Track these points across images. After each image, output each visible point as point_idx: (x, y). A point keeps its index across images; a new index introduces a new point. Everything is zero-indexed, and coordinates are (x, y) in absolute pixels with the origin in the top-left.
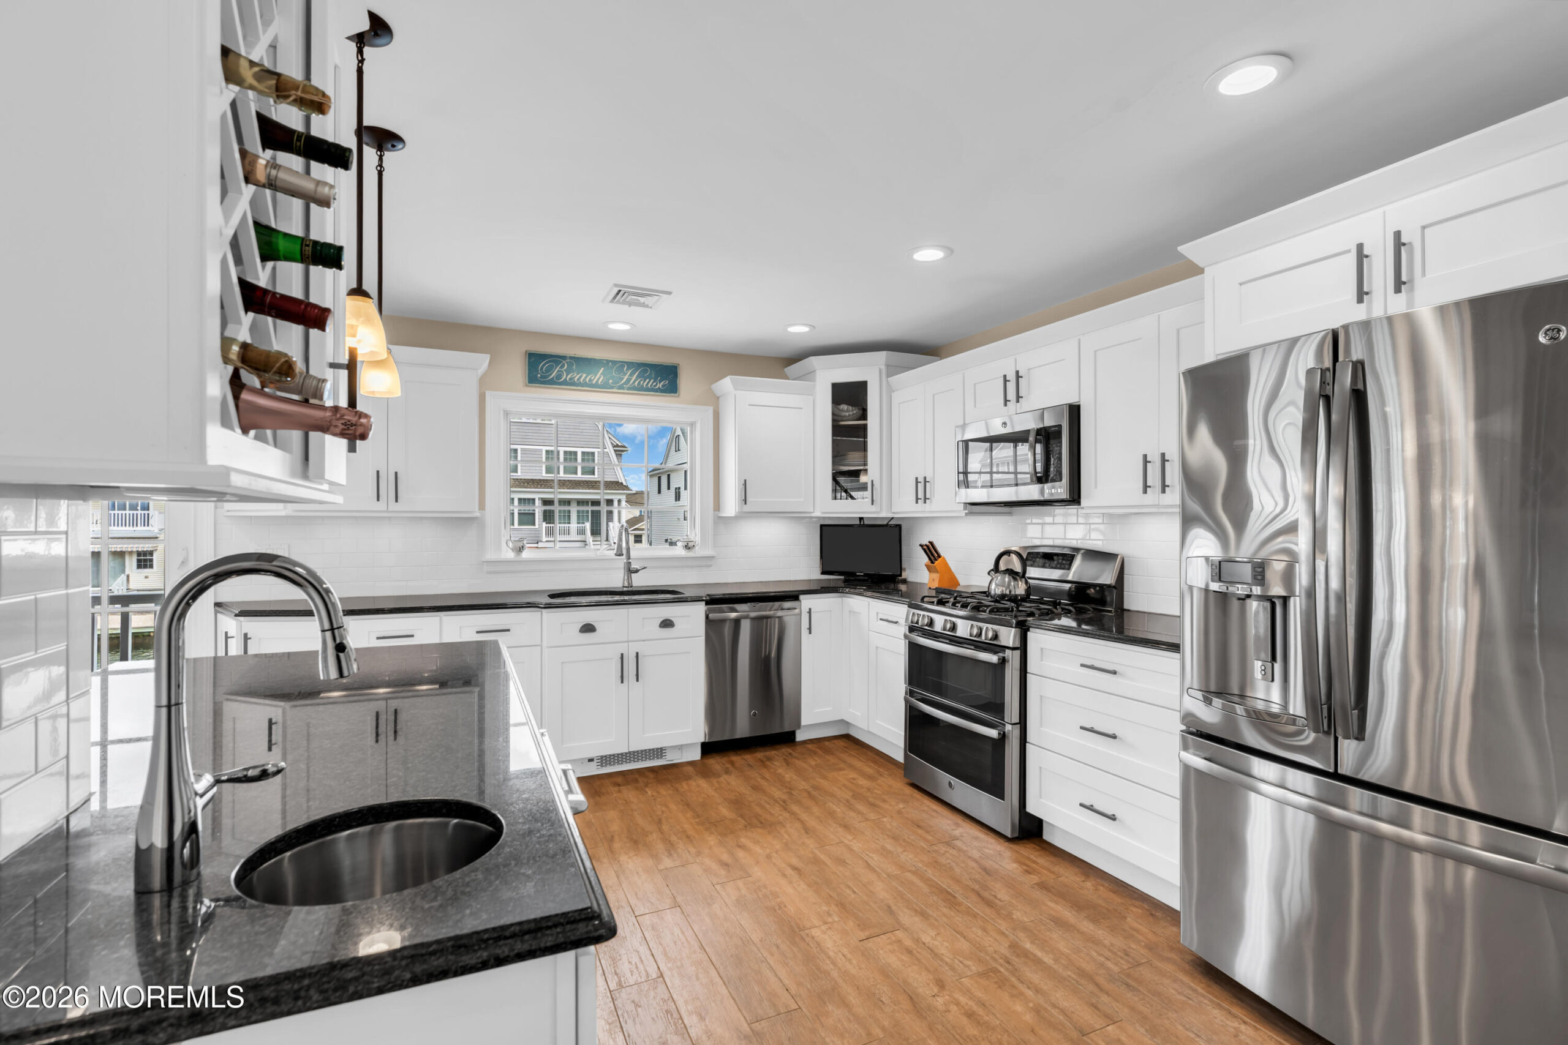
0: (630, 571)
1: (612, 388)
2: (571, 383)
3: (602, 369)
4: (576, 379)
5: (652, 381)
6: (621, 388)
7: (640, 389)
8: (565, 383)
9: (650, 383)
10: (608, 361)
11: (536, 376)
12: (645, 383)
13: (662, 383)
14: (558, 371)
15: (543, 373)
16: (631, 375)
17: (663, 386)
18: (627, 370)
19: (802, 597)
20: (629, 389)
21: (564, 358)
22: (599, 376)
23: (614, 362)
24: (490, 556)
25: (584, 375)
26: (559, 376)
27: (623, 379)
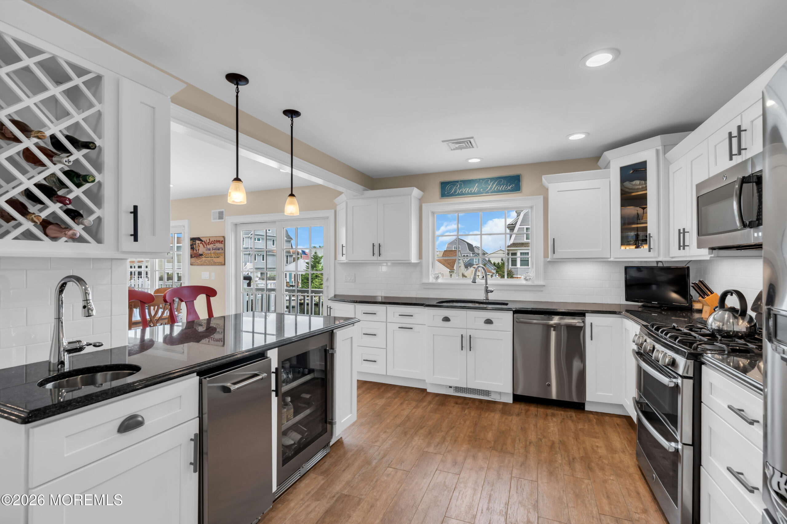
0: (487, 291)
1: (482, 193)
2: (462, 194)
3: (477, 184)
4: (464, 192)
5: (505, 186)
6: (487, 192)
7: (498, 192)
8: (459, 194)
9: (503, 187)
10: (480, 179)
11: (445, 193)
12: (501, 188)
13: (511, 187)
14: (455, 189)
15: (448, 191)
16: (493, 185)
17: (511, 188)
18: (490, 182)
19: (587, 314)
20: (492, 192)
21: (457, 182)
22: (475, 188)
23: (483, 179)
24: (425, 281)
25: (468, 189)
26: (455, 192)
27: (488, 187)
